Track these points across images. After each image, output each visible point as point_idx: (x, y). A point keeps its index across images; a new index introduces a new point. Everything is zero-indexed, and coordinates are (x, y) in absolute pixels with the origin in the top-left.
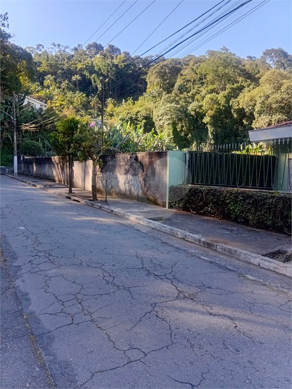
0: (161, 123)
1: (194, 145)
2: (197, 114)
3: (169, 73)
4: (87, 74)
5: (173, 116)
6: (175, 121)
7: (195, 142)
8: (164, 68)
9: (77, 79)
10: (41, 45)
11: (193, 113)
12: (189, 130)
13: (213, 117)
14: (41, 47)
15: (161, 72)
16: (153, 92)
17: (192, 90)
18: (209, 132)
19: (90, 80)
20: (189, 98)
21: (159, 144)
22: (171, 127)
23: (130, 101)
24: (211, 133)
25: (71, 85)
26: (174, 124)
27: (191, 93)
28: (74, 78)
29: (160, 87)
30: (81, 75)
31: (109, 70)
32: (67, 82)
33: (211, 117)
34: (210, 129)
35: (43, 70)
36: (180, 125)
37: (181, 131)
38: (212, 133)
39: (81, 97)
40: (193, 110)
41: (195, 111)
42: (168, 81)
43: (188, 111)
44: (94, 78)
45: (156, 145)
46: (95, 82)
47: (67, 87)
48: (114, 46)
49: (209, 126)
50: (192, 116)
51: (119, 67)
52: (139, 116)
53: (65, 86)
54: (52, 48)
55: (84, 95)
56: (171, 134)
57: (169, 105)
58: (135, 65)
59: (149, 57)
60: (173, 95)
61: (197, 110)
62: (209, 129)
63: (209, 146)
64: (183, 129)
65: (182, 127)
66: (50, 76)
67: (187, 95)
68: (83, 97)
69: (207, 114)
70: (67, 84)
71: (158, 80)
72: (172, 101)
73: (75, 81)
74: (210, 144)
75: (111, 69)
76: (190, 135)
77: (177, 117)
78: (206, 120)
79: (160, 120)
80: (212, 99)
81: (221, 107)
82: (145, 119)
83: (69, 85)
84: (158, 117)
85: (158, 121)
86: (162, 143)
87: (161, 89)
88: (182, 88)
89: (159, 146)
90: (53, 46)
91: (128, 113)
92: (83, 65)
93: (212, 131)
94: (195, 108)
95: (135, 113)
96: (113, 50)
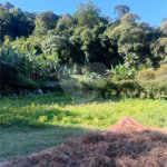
2: (77, 44)
3: (51, 18)
18: (86, 57)
20: (68, 33)
27: (69, 30)
29: (45, 28)
31: (6, 17)
33: (87, 45)
41: (74, 41)
42: (50, 24)
50: (72, 45)
51: (14, 15)
56: (57, 58)
57: (54, 36)
60: (57, 30)
69: (84, 44)
71: (43, 22)
77: (62, 46)
81: (93, 39)
84: (46, 45)
85: (46, 49)
88: (62, 28)
96: (9, 6)
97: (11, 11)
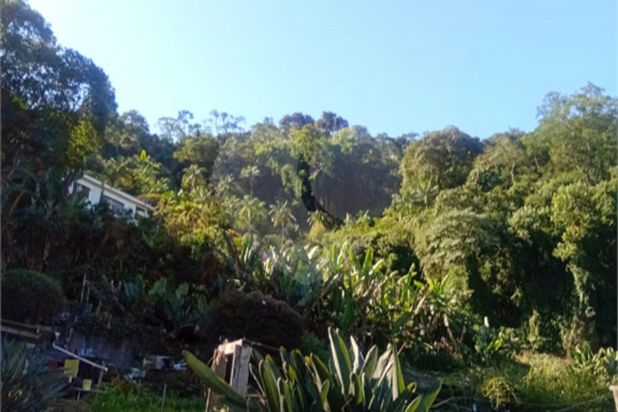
0: (436, 258)
1: (532, 320)
2: (537, 236)
3: (453, 153)
4: (275, 165)
5: (468, 241)
6: (474, 253)
7: (535, 312)
8: (441, 141)
9: (250, 173)
10: (187, 112)
11: (522, 233)
12: (515, 278)
13: (582, 243)
14: (188, 115)
15: (432, 151)
16: (416, 193)
17: (515, 183)
18: (578, 285)
19: (278, 177)
20: (509, 199)
21: (432, 307)
22: (462, 269)
23: (364, 218)
24: (583, 287)
25: (239, 188)
26: (472, 264)
27: (512, 189)
28: (245, 173)
29: (433, 184)
30: (261, 167)
31: (321, 156)
32: (230, 180)
33: (576, 242)
34: (578, 275)
35: (186, 157)
36: (488, 265)
37: (493, 280)
38: (586, 288)
39: (254, 208)
40: (522, 227)
41: (529, 227)
42: (451, 169)
43: (510, 229)
44: (287, 173)
45: (422, 310)
46: (289, 180)
47: (230, 191)
48: (334, 115)
49: (574, 269)
50: (520, 240)
51: (343, 150)
52: (380, 244)
53: (225, 188)
54: (211, 120)
55: (261, 204)
56: (465, 286)
57: (455, 212)
58: (377, 153)
59: (409, 135)
60: (466, 191)
61: (534, 226)
62: (576, 277)
63: (578, 326)
64: (499, 276)
65: (494, 271)
66: (195, 167)
67: (504, 194)
68: (259, 209)
69: (564, 237)
70: (231, 184)
71: (427, 167)
72: (464, 205)
73: (248, 179)
74: (582, 317)
75: (324, 154)
76: (518, 293)
77: (480, 243)
78: (565, 250)
79: (433, 251)
80: (576, 196)
81: (604, 219)
82: (396, 252)
83: (234, 186)
84: (428, 243)
85: (429, 255)
86: (439, 305)
87: (436, 187)
88: (486, 181)
89: (429, 313)
90: (213, 117)
91: (354, 239)
92: (268, 147)
93: (585, 280)
94: (528, 220)
95: (371, 239)
96: (332, 122)
97: (336, 137)
